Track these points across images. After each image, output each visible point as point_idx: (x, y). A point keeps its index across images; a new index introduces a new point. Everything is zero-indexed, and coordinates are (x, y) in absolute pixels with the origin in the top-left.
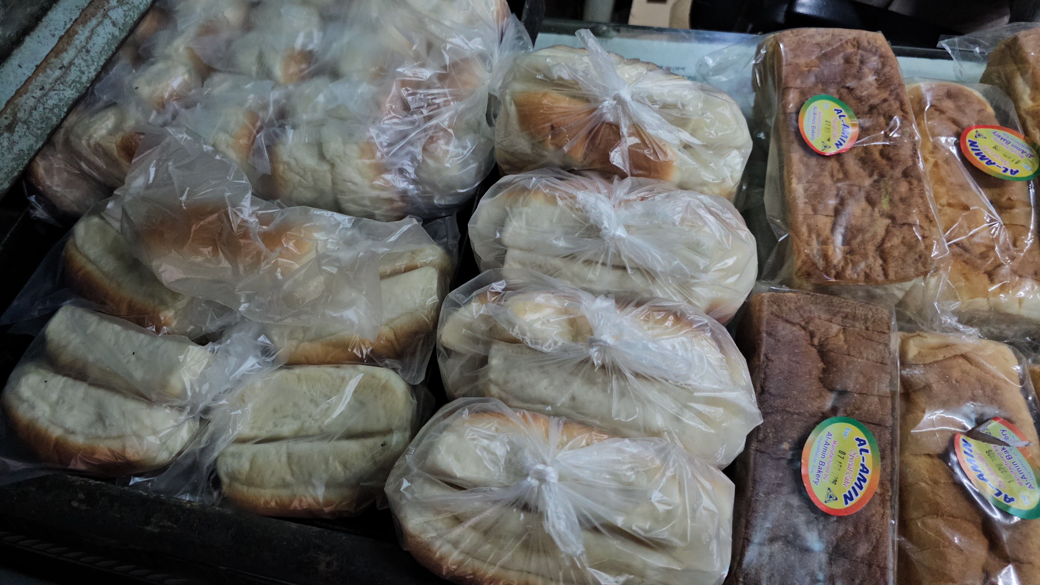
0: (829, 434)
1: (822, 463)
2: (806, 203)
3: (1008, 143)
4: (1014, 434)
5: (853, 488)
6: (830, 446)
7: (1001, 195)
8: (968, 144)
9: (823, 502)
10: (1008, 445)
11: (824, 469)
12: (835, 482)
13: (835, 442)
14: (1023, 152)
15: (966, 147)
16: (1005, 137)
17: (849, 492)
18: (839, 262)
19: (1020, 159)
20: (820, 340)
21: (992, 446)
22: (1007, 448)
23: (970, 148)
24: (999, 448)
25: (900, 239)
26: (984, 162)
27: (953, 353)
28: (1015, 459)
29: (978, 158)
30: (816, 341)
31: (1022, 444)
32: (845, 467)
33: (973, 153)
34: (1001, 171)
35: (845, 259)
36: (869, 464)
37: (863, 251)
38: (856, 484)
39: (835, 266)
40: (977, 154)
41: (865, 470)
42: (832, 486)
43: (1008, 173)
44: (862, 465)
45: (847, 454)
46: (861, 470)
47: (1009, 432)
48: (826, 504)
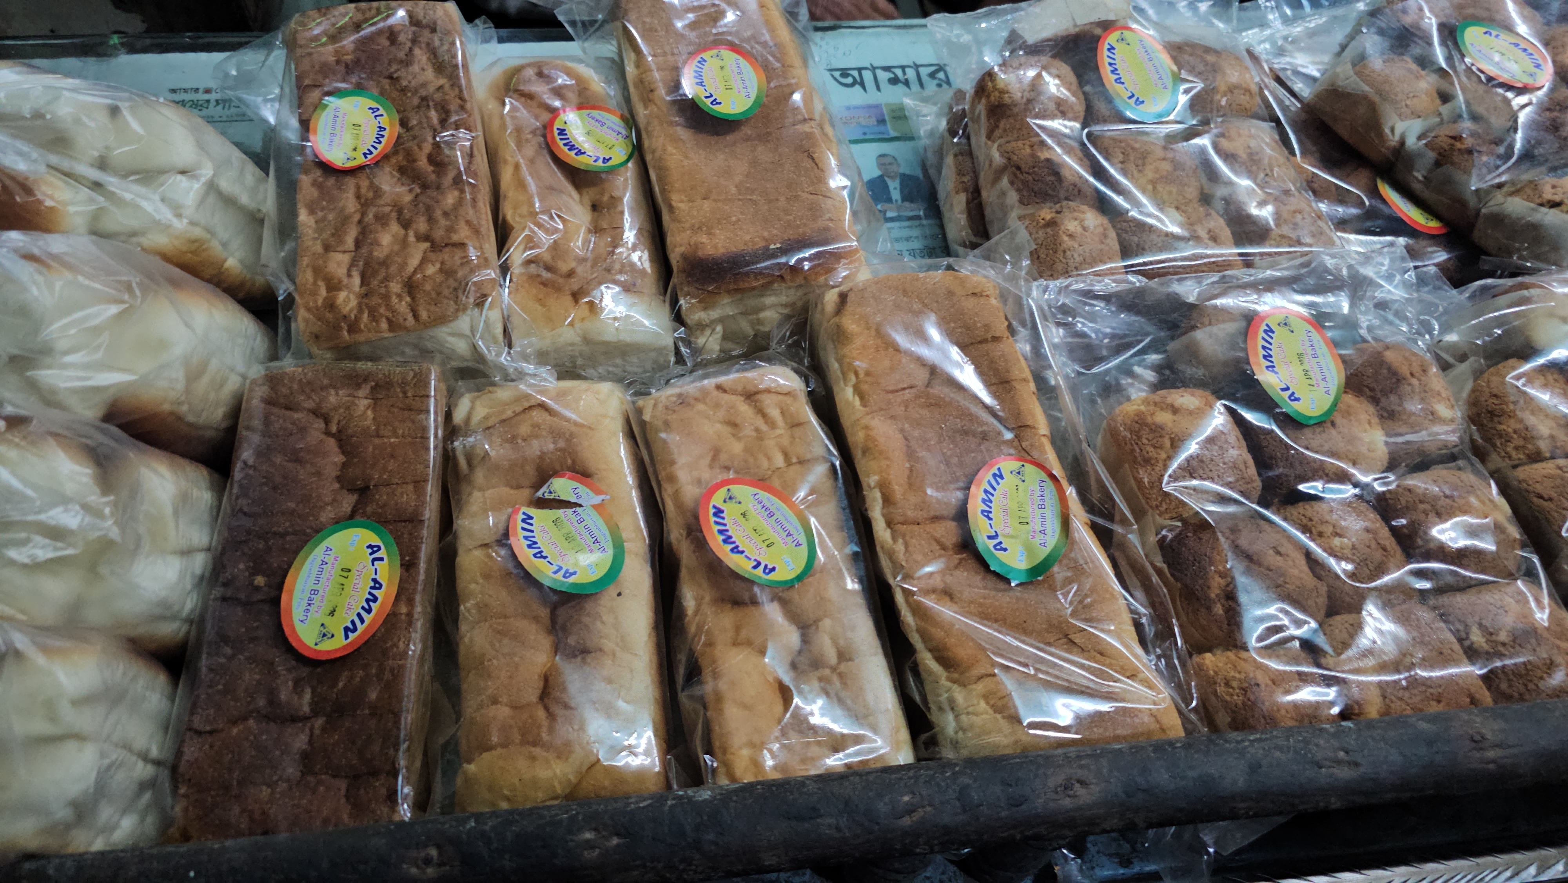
0: (329, 549)
1: (315, 592)
2: (316, 239)
3: (603, 124)
4: (588, 490)
5: (359, 615)
6: (329, 565)
7: (602, 194)
8: (556, 132)
9: (312, 645)
10: (580, 506)
11: (317, 599)
12: (332, 613)
13: (336, 559)
14: (619, 133)
15: (553, 138)
16: (600, 118)
17: (353, 622)
18: (351, 311)
19: (614, 142)
20: (338, 424)
21: (560, 513)
22: (579, 510)
23: (558, 138)
24: (569, 511)
25: (438, 266)
26: (573, 153)
27: (527, 405)
28: (588, 521)
29: (566, 149)
30: (334, 429)
31: (597, 499)
32: (348, 589)
33: (561, 143)
34: (590, 161)
35: (360, 305)
36: (382, 578)
37: (383, 290)
38: (363, 608)
39: (345, 316)
40: (565, 145)
41: (377, 584)
42: (328, 621)
43: (600, 163)
44: (374, 580)
45: (354, 571)
46: (371, 588)
47: (583, 490)
48: (318, 648)
